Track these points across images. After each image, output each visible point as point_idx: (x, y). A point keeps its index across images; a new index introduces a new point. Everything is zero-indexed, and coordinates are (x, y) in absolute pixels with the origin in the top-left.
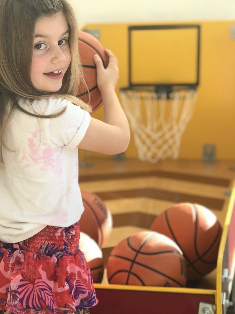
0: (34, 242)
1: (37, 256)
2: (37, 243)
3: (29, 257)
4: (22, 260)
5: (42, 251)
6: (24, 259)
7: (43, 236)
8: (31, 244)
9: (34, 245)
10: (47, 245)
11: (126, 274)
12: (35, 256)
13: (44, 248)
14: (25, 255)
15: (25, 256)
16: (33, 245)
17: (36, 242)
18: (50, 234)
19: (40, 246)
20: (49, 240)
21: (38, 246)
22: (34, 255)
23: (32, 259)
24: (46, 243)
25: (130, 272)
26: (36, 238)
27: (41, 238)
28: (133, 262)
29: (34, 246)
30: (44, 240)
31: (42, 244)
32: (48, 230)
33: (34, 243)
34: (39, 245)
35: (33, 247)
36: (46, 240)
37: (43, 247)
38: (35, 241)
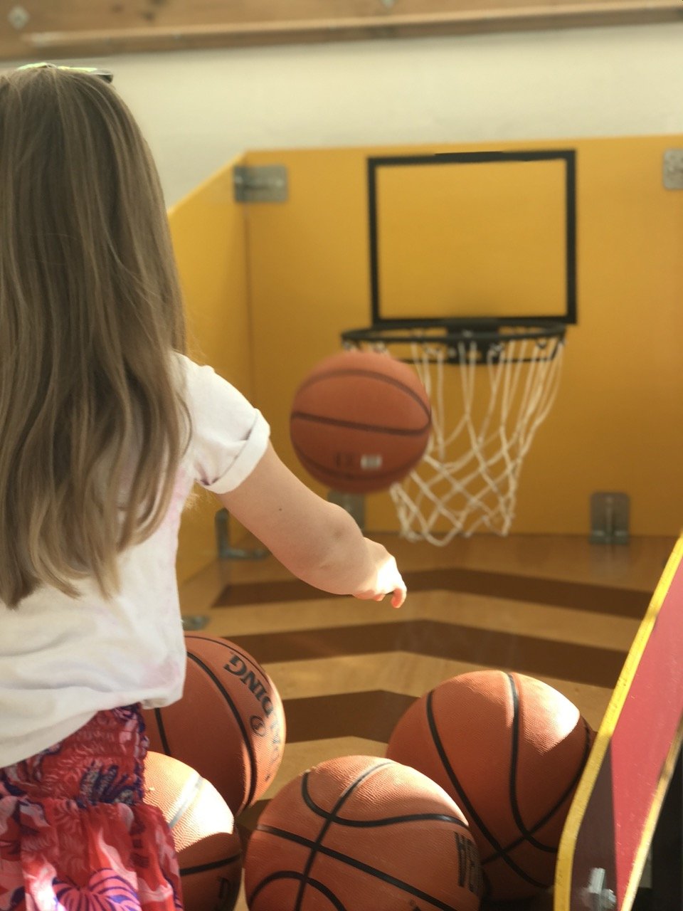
0: (59, 764)
1: (80, 805)
2: (69, 766)
3: (56, 811)
4: (41, 823)
5: (87, 789)
6: (45, 817)
7: (88, 744)
8: (50, 773)
9: (61, 772)
10: (97, 771)
11: (296, 883)
12: (74, 805)
13: (93, 781)
14: (42, 807)
15: (44, 811)
16: (58, 774)
17: (68, 763)
18: (108, 736)
19: (80, 774)
20: (105, 755)
21: (75, 776)
22: (68, 804)
23: (67, 814)
24: (95, 766)
25: (304, 878)
26: (69, 751)
27: (83, 750)
28: (316, 847)
29: (63, 776)
30: (90, 755)
31: (85, 770)
32: (102, 723)
33: (60, 768)
34: (77, 773)
35: (59, 781)
36: (96, 755)
37: (89, 777)
38: (65, 761)
